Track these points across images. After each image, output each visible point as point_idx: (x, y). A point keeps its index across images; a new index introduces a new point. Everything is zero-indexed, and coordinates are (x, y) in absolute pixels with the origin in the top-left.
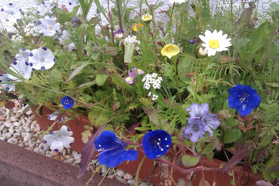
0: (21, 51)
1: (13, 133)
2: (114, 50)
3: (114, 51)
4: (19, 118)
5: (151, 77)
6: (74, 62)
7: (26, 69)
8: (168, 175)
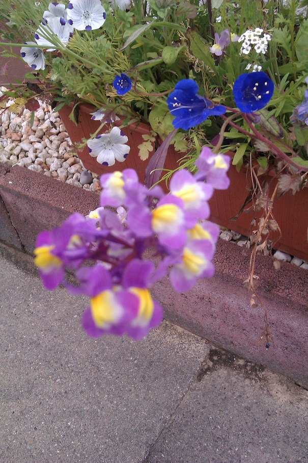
0: (51, 6)
1: (34, 159)
2: (191, 9)
3: (192, 11)
4: (41, 138)
5: (252, 33)
6: (129, 26)
7: (62, 32)
8: (265, 203)
